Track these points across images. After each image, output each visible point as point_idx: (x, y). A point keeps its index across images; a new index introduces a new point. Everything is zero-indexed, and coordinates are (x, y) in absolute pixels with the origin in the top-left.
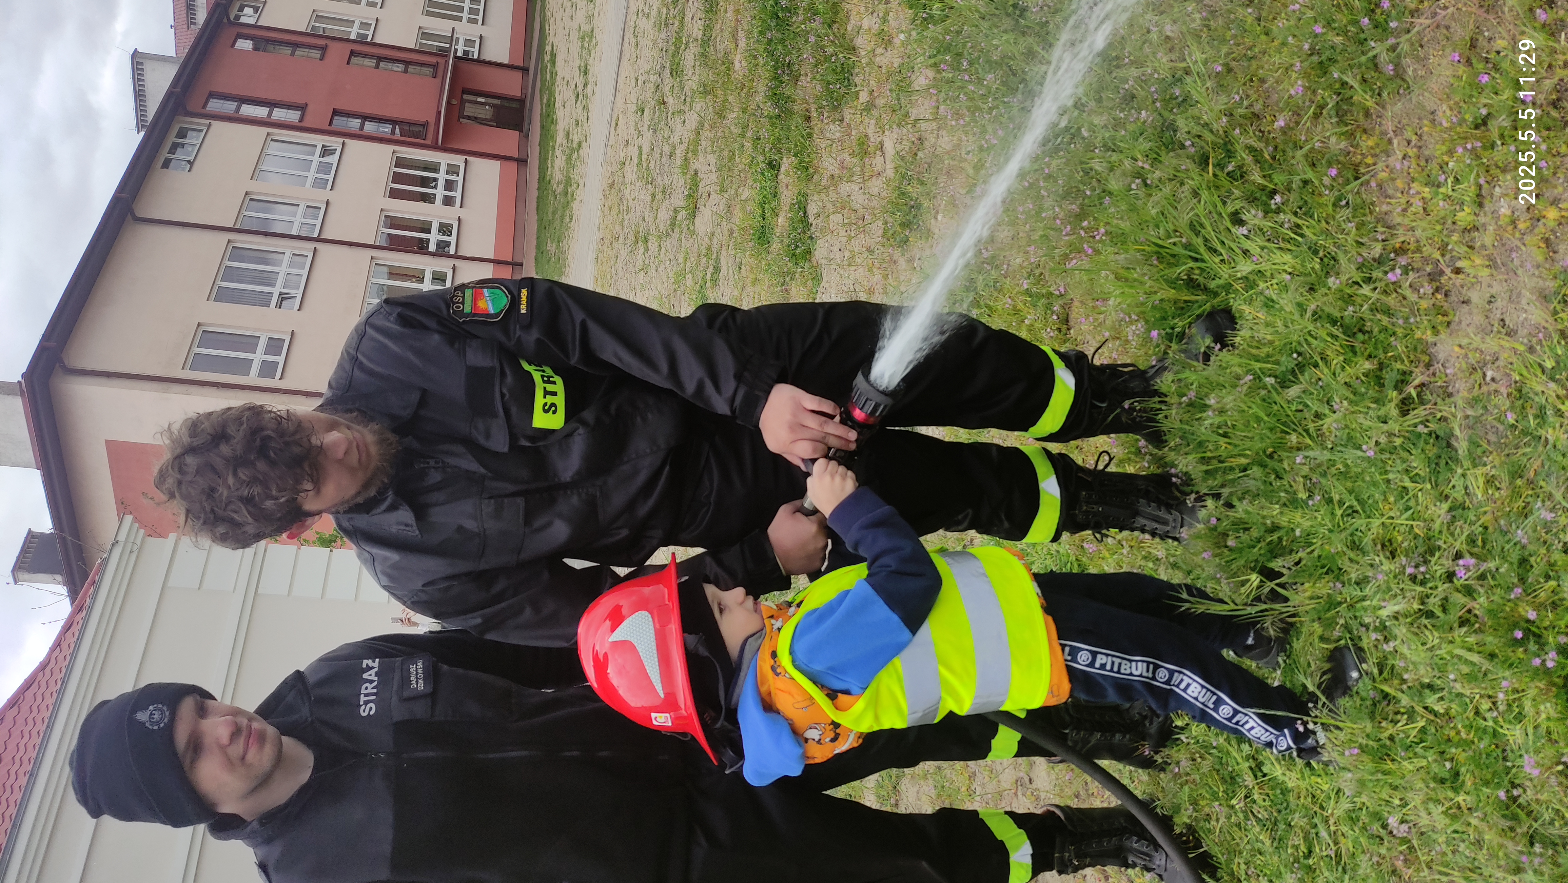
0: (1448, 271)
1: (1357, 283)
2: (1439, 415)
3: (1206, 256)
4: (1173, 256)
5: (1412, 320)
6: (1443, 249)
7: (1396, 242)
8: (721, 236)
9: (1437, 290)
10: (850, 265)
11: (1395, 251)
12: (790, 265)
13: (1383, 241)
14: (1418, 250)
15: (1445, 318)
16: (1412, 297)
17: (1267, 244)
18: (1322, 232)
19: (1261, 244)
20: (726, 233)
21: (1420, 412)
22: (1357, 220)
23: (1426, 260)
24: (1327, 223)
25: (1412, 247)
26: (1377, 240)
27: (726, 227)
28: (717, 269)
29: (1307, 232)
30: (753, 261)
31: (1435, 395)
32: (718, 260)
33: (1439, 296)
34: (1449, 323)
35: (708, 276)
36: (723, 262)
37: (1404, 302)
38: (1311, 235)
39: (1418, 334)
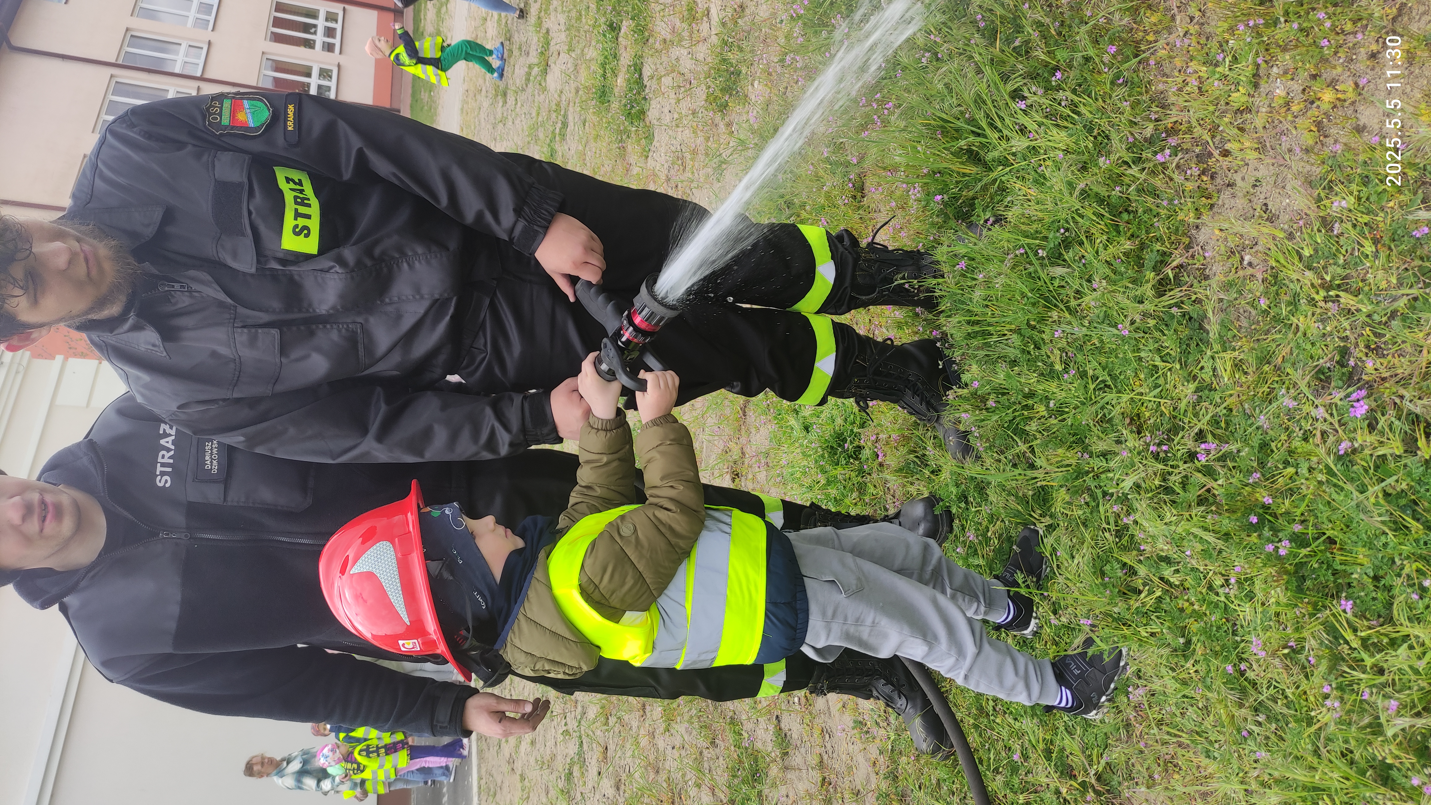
0: (1216, 153)
1: (1126, 163)
2: (1194, 297)
3: (988, 131)
4: (957, 130)
5: (1176, 202)
6: (1214, 130)
7: (1169, 122)
8: (569, 94)
9: (1204, 172)
10: (677, 126)
11: (1167, 130)
12: (627, 123)
13: (1157, 120)
14: (1190, 130)
15: (1209, 201)
16: (1178, 178)
17: (1044, 120)
18: (1098, 110)
19: (1039, 119)
20: (573, 91)
21: (1177, 293)
22: (1132, 99)
23: (1196, 142)
24: (1104, 102)
25: (1183, 128)
26: (1150, 120)
27: (573, 85)
28: (565, 125)
29: (1082, 109)
30: (595, 119)
31: (1192, 277)
32: (565, 116)
33: (1205, 178)
34: (1212, 206)
35: (557, 131)
36: (570, 118)
37: (1171, 184)
38: (1088, 114)
39: (1181, 216)
